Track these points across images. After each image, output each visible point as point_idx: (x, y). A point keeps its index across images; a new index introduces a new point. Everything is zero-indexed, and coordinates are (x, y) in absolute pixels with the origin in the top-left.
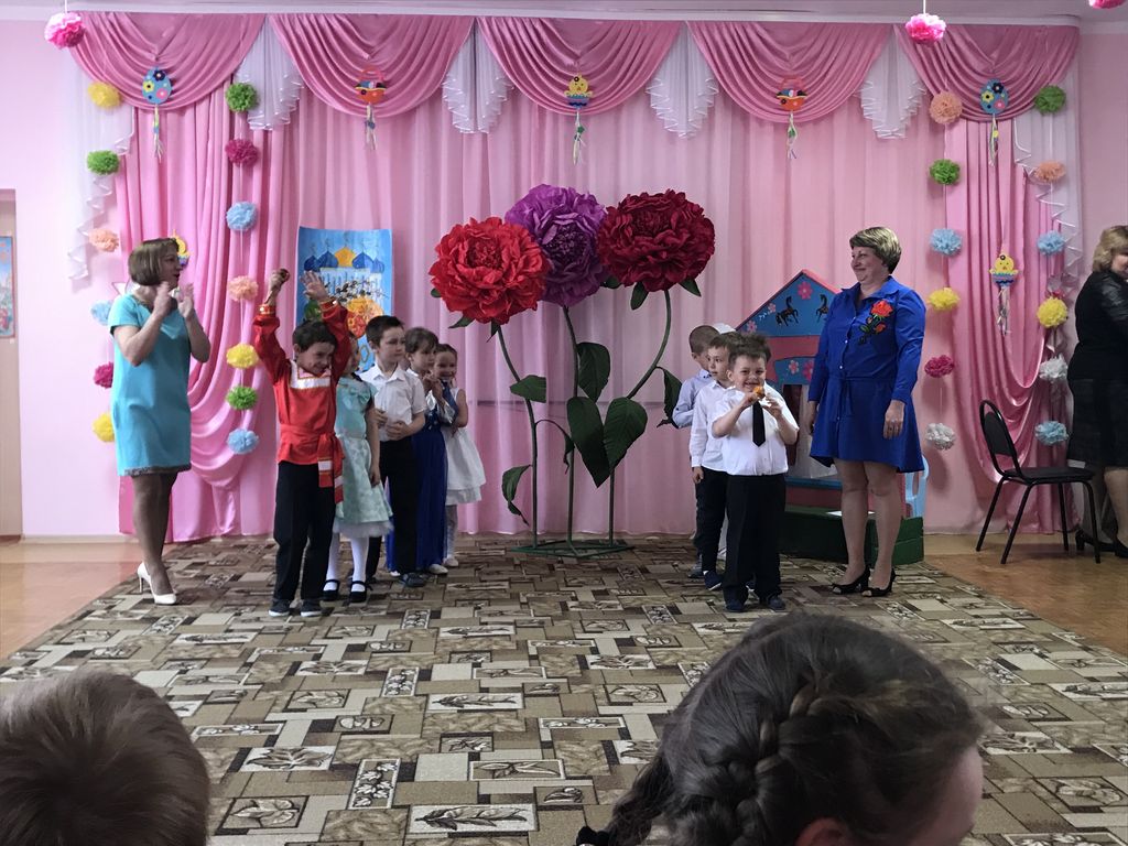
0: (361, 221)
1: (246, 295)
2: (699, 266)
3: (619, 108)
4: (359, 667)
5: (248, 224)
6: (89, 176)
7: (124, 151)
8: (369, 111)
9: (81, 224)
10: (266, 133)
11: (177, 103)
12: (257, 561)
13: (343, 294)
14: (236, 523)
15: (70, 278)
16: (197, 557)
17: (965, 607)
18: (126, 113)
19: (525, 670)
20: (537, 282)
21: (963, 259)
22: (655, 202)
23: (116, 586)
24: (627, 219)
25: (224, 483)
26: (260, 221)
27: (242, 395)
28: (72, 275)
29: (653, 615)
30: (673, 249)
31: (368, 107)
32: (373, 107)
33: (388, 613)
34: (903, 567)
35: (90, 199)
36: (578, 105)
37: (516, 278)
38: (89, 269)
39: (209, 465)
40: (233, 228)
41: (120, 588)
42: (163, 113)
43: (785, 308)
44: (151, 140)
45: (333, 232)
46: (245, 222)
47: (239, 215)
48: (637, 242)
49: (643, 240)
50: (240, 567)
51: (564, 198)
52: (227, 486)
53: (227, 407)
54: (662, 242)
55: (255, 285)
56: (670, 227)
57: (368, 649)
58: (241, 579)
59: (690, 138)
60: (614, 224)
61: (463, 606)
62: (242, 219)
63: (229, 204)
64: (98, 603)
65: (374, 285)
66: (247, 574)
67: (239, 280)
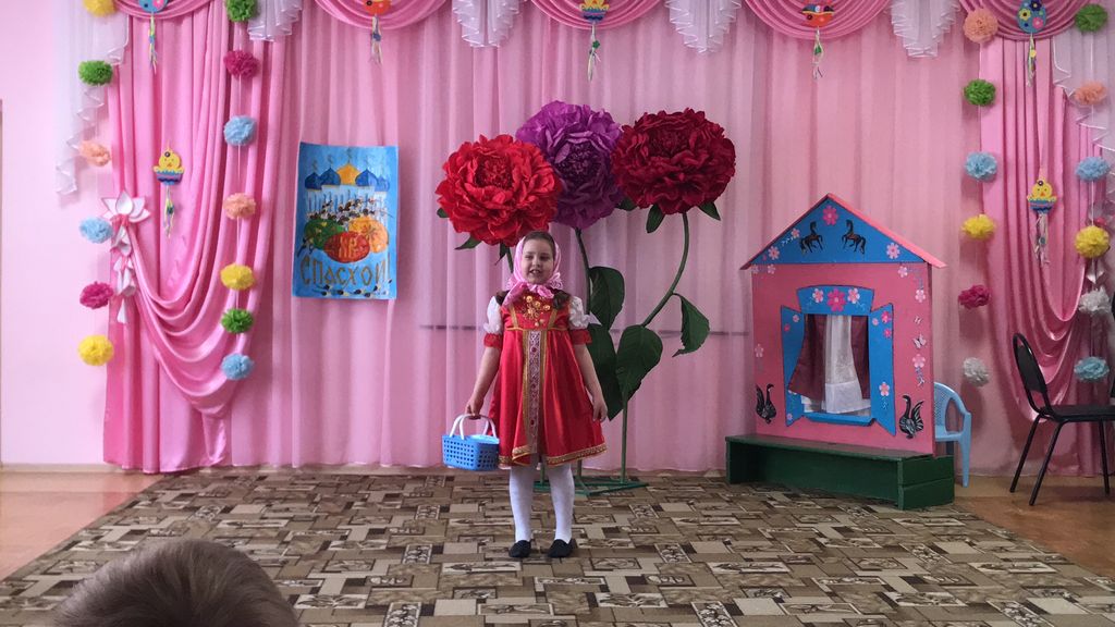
0: (365, 136)
1: (243, 213)
2: (718, 188)
3: (636, 22)
4: (358, 601)
5: (246, 139)
6: (80, 87)
7: (118, 61)
8: (374, 24)
9: (71, 137)
10: (266, 44)
11: (173, 12)
12: (249, 493)
13: (346, 213)
14: (227, 453)
15: (58, 192)
16: (185, 488)
17: (995, 551)
18: (120, 22)
19: (531, 607)
20: (549, 202)
21: (998, 185)
22: (673, 120)
23: (103, 516)
24: (642, 139)
25: (215, 410)
26: (259, 135)
27: (238, 317)
28: (59, 189)
29: (665, 554)
30: (690, 170)
31: (374, 18)
32: (379, 19)
33: (387, 548)
34: (932, 508)
35: (80, 110)
36: (594, 18)
37: (526, 199)
38: (78, 183)
39: (198, 391)
40: (230, 143)
41: (107, 518)
42: (159, 21)
43: (809, 233)
44: (146, 49)
45: (336, 148)
46: (243, 136)
47: (237, 129)
48: (654, 162)
49: (660, 161)
50: (232, 499)
51: (578, 115)
52: (218, 413)
53: (220, 329)
54: (679, 162)
55: (252, 202)
56: (688, 147)
57: (368, 583)
58: (233, 512)
59: (710, 54)
60: (630, 143)
61: (467, 541)
62: (240, 133)
63: (226, 118)
64: (84, 533)
65: (378, 204)
66: (239, 506)
67: (235, 197)
